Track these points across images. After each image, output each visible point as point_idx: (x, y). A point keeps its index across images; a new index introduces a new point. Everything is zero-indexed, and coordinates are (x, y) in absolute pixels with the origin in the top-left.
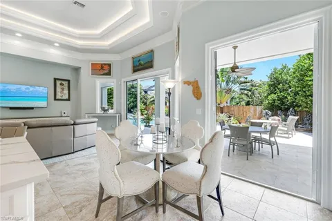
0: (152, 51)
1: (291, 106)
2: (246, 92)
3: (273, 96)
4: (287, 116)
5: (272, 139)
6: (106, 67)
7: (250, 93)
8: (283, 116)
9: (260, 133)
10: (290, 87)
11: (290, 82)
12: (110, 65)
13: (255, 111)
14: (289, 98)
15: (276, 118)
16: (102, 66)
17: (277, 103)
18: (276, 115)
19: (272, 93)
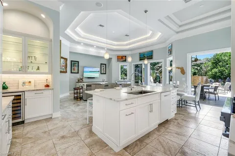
0: (152, 51)
1: (228, 76)
2: (196, 67)
3: (215, 70)
4: (225, 82)
5: (216, 92)
6: (124, 58)
7: (199, 68)
8: (223, 83)
9: (208, 89)
10: (227, 64)
11: (227, 61)
12: (126, 56)
13: (202, 79)
14: (226, 71)
15: (217, 83)
16: (122, 57)
17: (218, 74)
18: (218, 81)
19: (214, 68)
